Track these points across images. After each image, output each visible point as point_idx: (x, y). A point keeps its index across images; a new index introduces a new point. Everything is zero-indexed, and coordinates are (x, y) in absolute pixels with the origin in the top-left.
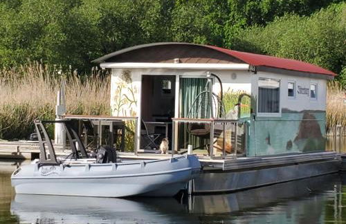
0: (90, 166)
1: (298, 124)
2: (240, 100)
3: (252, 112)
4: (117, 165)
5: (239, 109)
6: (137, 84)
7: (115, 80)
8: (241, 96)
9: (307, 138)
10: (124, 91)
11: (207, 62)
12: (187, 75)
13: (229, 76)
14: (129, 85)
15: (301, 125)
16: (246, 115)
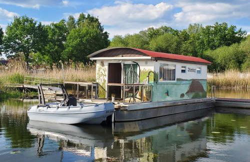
0: (58, 108)
1: (188, 86)
2: (149, 74)
3: (154, 80)
4: (69, 108)
5: (149, 78)
6: (106, 67)
7: (98, 65)
8: (150, 72)
9: (194, 92)
10: (101, 70)
11: (134, 56)
12: (126, 63)
13: (144, 63)
14: (103, 68)
15: (190, 86)
16: (152, 81)
